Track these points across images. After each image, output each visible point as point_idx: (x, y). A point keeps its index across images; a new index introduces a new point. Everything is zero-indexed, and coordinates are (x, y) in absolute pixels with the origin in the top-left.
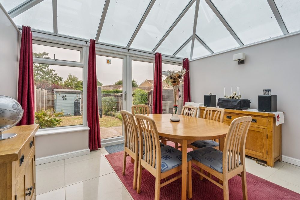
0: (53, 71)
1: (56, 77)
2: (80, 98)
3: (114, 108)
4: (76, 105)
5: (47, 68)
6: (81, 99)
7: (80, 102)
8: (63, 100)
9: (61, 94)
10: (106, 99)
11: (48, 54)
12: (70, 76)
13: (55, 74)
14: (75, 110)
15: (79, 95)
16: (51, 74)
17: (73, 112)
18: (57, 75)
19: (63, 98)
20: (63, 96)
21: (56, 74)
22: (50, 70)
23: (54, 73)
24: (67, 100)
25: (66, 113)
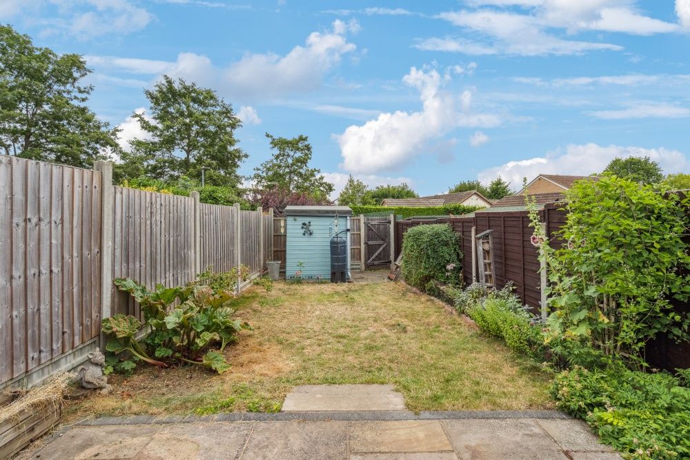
0: (315, 173)
1: (321, 184)
2: (348, 230)
3: (449, 267)
4: (337, 249)
5: (304, 167)
6: (349, 233)
7: (345, 242)
8: (304, 234)
9: (298, 218)
10: (421, 233)
11: (307, 137)
12: (350, 181)
13: (320, 178)
14: (333, 267)
15: (344, 219)
16: (313, 179)
17: (326, 272)
18: (324, 181)
19: (303, 231)
20: (304, 224)
21: (322, 178)
22: (312, 170)
23: (318, 176)
24: (314, 235)
25: (309, 273)
